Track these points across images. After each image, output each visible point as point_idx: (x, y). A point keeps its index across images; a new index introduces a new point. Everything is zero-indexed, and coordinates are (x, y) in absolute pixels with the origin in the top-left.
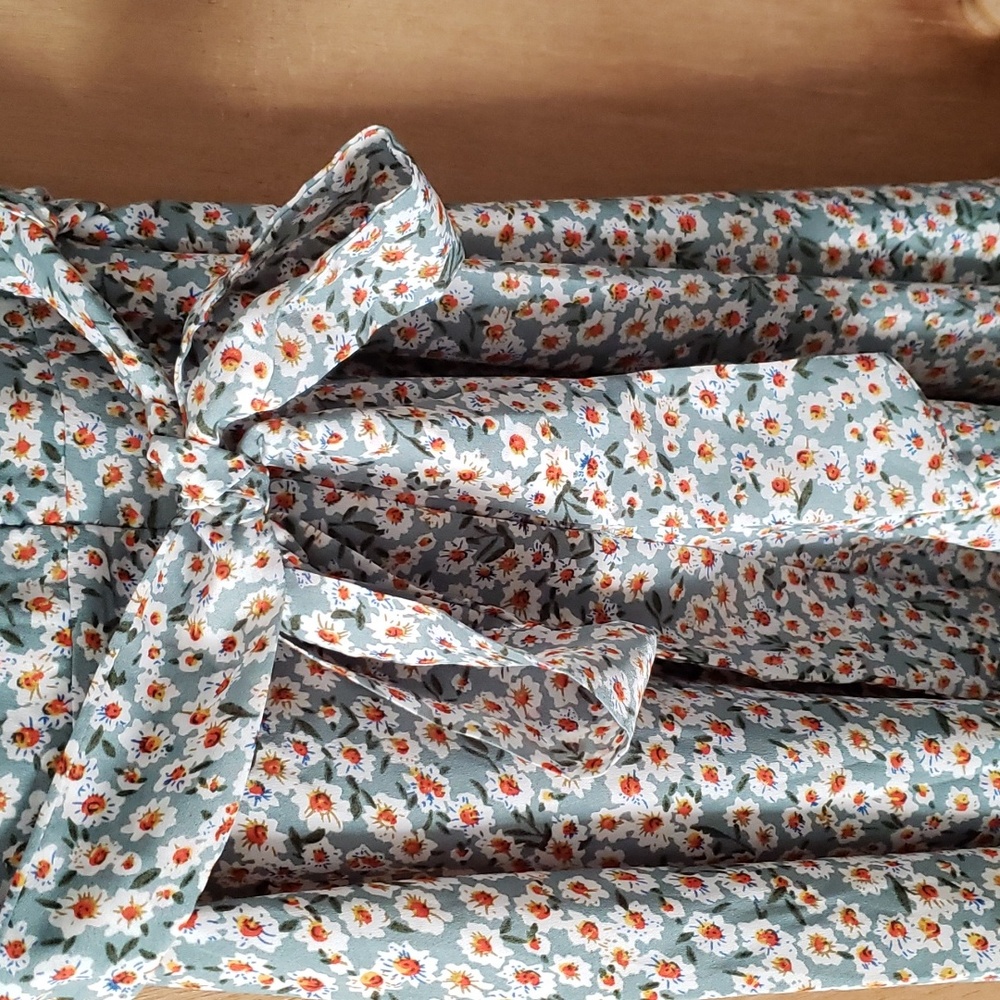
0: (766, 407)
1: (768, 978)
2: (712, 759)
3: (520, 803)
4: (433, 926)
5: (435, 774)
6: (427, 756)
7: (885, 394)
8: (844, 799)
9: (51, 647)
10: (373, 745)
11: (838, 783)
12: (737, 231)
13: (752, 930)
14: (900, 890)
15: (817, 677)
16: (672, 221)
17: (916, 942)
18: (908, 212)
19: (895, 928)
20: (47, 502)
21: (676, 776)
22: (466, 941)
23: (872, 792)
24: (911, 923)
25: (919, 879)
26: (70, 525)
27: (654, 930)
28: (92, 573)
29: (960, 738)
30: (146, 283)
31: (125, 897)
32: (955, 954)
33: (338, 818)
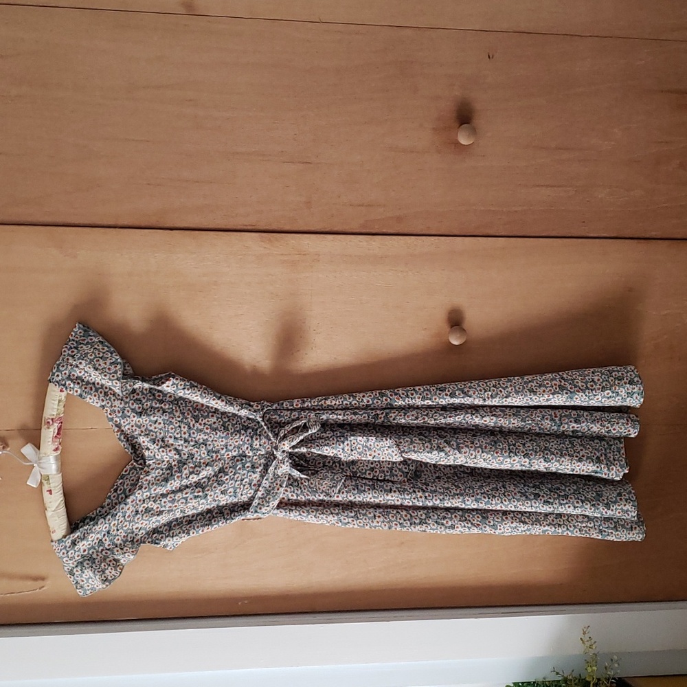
0: (370, 443)
1: (351, 526)
2: (351, 494)
3: (321, 498)
4: (305, 515)
5: (309, 493)
6: (308, 491)
7: (388, 445)
8: (372, 500)
9: (259, 473)
10: (301, 488)
11: (371, 499)
12: (377, 402)
13: (350, 520)
14: (375, 516)
15: (375, 478)
16: (365, 401)
17: (375, 524)
18: (412, 398)
19: (372, 521)
20: (259, 452)
21: (345, 496)
22: (309, 517)
23: (376, 500)
24: (375, 521)
25: (379, 515)
26: (262, 455)
27: (336, 518)
28: (265, 462)
29: (393, 494)
30: (275, 418)
31: (266, 508)
32: (381, 526)
33: (295, 497)
